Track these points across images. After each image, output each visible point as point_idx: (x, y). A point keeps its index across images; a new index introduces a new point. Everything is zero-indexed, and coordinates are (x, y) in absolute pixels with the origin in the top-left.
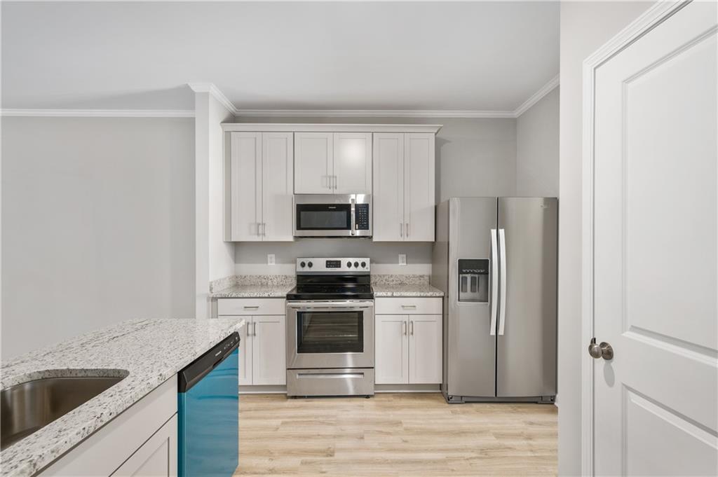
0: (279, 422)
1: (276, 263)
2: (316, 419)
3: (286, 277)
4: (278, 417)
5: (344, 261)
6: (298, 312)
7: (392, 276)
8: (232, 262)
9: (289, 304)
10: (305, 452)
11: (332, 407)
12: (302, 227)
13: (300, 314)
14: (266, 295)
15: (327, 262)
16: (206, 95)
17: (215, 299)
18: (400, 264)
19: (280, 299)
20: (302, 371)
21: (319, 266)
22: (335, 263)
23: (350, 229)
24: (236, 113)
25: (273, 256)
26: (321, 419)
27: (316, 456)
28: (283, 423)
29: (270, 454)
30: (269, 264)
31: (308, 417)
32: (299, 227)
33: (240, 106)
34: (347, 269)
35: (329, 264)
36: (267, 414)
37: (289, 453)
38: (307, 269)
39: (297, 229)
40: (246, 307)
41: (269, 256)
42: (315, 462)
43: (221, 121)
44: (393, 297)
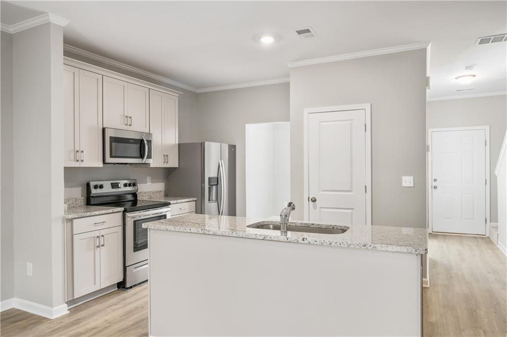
6: (134, 221)
7: (145, 193)
12: (113, 155)
14: (111, 211)
15: (111, 184)
18: (148, 184)
19: (118, 213)
22: (117, 185)
23: (151, 158)
34: (125, 189)
35: (113, 186)
39: (110, 157)
40: (95, 223)
44: (177, 203)
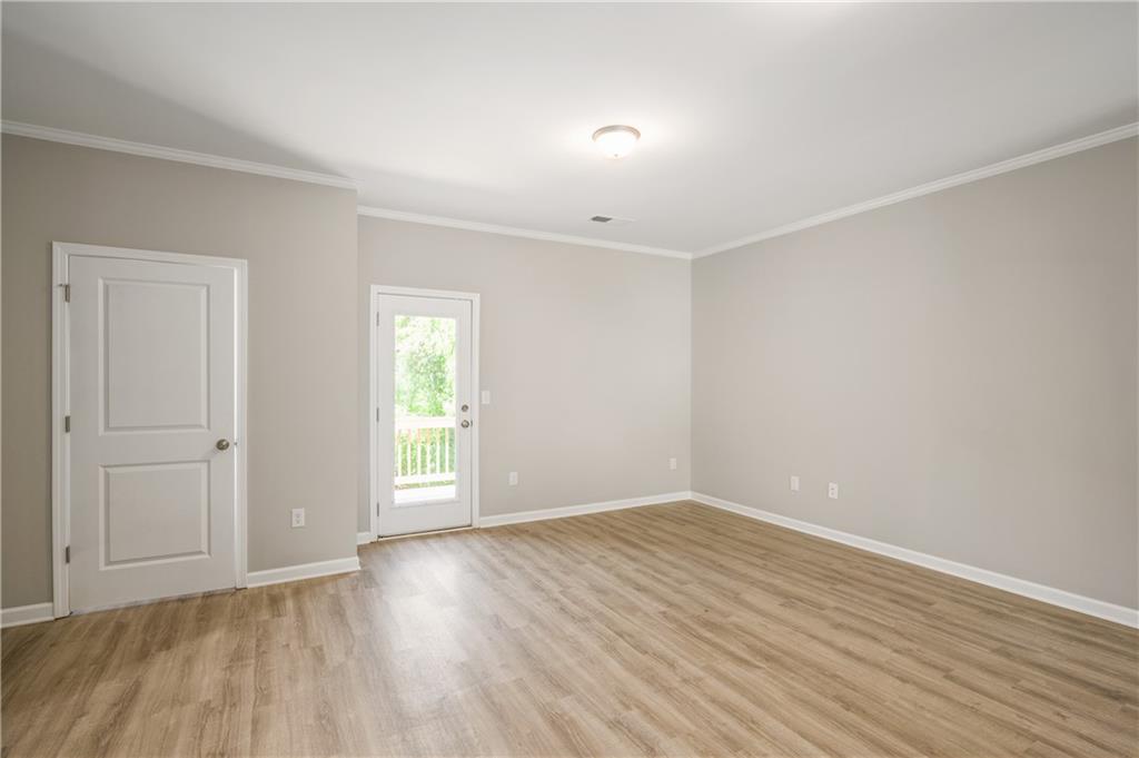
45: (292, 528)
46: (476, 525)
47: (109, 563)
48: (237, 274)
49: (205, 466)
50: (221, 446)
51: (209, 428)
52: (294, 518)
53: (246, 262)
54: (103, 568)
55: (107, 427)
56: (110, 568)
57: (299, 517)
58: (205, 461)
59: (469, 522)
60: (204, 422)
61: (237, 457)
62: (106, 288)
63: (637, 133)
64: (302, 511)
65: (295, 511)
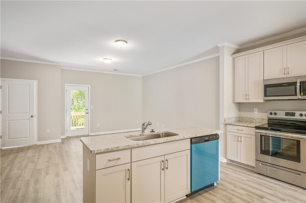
0: (247, 179)
1: (258, 112)
2: (265, 185)
3: (263, 119)
4: (247, 177)
5: (297, 113)
6: (260, 135)
8: (238, 111)
9: (256, 130)
10: (250, 192)
11: (277, 184)
12: (267, 95)
13: (261, 136)
14: (246, 125)
15: (286, 113)
16: (223, 47)
17: (226, 125)
19: (252, 128)
20: (263, 163)
21: (281, 115)
22: (291, 114)
23: (297, 95)
24: (240, 48)
25: (257, 109)
26: (267, 186)
27: (254, 195)
28: (247, 180)
29: (235, 186)
30: (255, 113)
31: (261, 183)
32: (266, 95)
33: (240, 45)
34: (300, 118)
35: (287, 114)
36: (243, 175)
37: (243, 189)
38: (273, 116)
40: (238, 130)
41: (255, 109)
42: (252, 196)
43: (230, 55)
45: (47, 133)
46: (89, 135)
47: (9, 139)
48: (35, 83)
49: (28, 121)
50: (32, 117)
51: (29, 113)
52: (47, 131)
53: (37, 81)
54: (8, 140)
55: (9, 113)
56: (9, 140)
57: (48, 131)
58: (28, 120)
59: (88, 134)
60: (28, 112)
61: (35, 119)
62: (9, 86)
63: (111, 60)
64: (49, 130)
65: (47, 130)
